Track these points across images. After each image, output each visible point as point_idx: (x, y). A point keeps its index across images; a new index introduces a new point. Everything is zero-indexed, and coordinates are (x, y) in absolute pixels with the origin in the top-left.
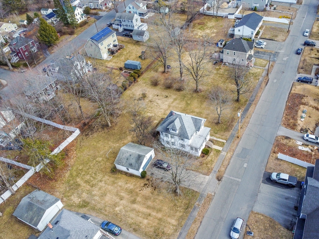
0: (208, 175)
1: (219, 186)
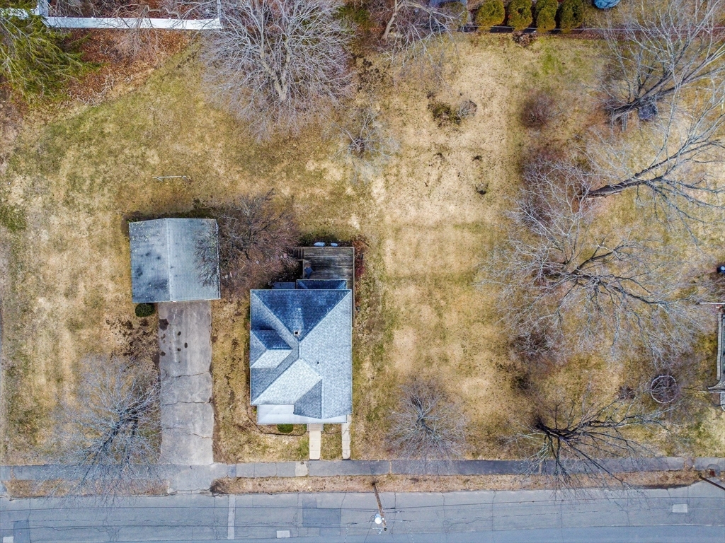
0: (216, 460)
1: (196, 496)
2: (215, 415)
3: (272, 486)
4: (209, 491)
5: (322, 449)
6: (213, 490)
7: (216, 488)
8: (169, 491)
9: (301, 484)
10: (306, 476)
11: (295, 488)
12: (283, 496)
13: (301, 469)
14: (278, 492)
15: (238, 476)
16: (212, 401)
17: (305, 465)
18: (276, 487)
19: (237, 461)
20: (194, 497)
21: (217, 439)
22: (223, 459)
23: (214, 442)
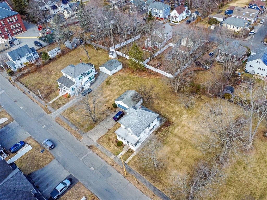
2: (107, 133)
4: (88, 146)
6: (89, 147)
7: (90, 147)
8: (81, 140)
9: (109, 160)
10: (112, 159)
11: (107, 160)
12: (102, 160)
14: (102, 158)
15: (98, 148)
16: (109, 130)
17: (114, 157)
18: (103, 156)
19: (101, 145)
20: (84, 145)
21: (102, 137)
22: (98, 142)
23: (101, 137)
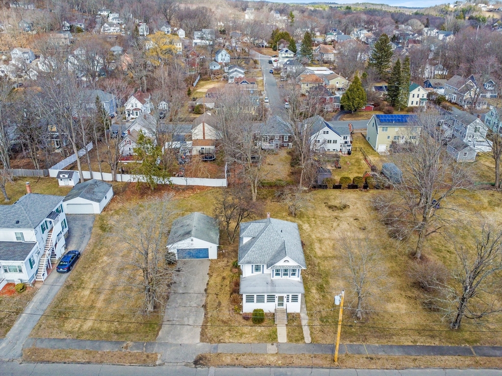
0: (202, 340)
1: (181, 367)
2: (205, 314)
3: (248, 360)
4: (192, 364)
5: (288, 335)
6: (196, 363)
7: (199, 362)
8: (158, 363)
9: (273, 359)
10: (277, 353)
11: (268, 362)
12: (257, 369)
13: (271, 349)
15: (219, 352)
16: (205, 306)
17: (275, 346)
18: (250, 361)
19: (219, 342)
21: (204, 327)
22: (207, 340)
23: (203, 329)
